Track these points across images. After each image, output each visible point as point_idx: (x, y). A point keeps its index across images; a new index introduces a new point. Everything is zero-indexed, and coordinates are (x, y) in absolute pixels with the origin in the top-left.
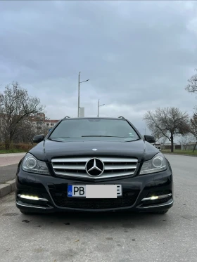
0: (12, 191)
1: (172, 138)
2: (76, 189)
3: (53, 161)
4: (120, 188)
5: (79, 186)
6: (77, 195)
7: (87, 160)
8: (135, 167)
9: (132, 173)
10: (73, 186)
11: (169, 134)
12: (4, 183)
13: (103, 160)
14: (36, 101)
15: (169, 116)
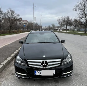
0: (13, 59)
1: (66, 27)
2: (38, 72)
3: (28, 60)
4: (54, 72)
5: (39, 71)
6: (38, 74)
7: (41, 61)
8: (60, 62)
9: (59, 65)
10: (37, 71)
11: (65, 26)
12: (10, 56)
13: (48, 61)
14: (18, 15)
15: (66, 19)
